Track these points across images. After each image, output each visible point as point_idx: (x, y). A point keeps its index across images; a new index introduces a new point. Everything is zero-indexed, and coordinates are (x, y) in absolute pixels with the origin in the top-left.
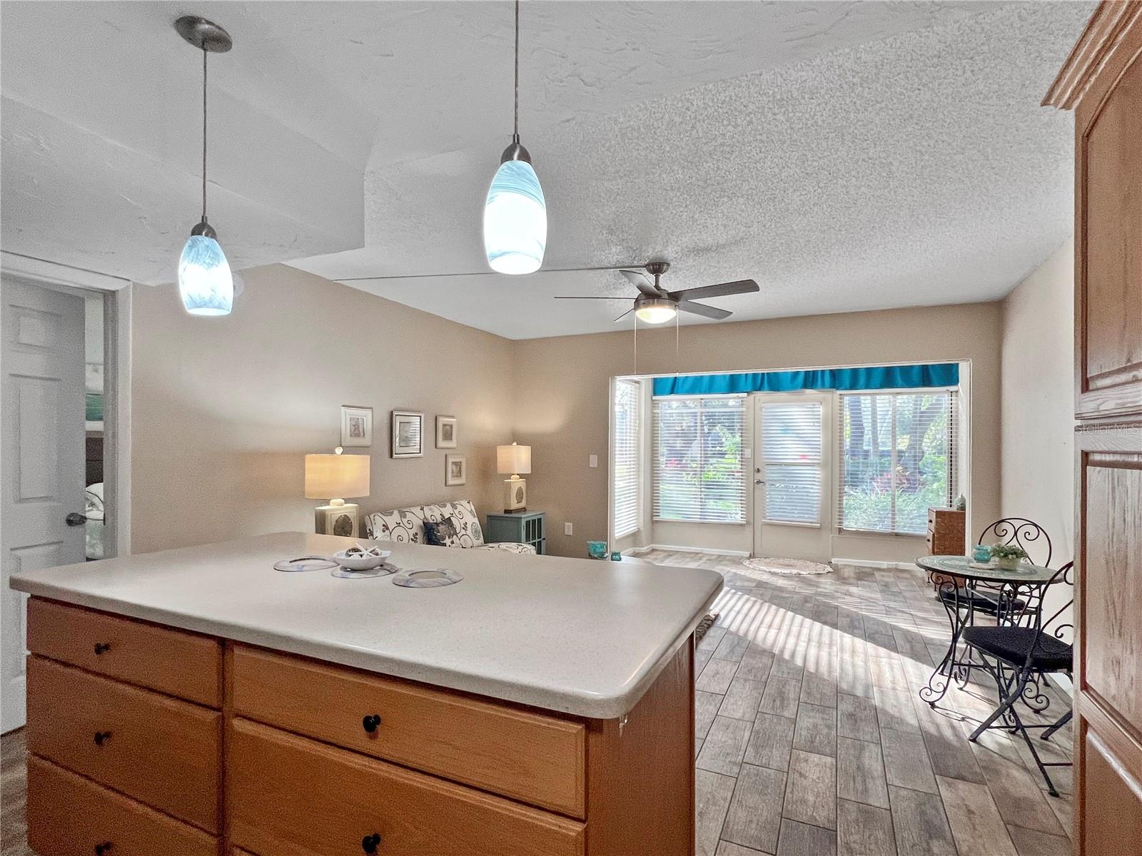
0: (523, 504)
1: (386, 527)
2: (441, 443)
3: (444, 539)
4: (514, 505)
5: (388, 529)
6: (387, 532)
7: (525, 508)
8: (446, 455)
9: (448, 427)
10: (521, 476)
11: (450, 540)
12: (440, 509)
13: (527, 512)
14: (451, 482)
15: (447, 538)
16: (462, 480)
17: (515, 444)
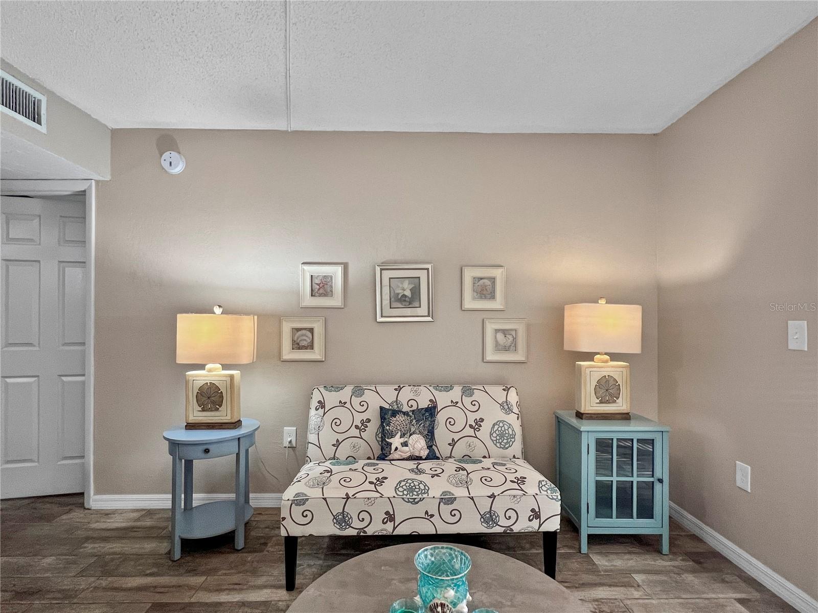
0: (621, 405)
1: (322, 404)
2: (469, 303)
3: (392, 436)
4: (590, 403)
5: (323, 407)
6: (321, 411)
7: (628, 414)
8: (483, 320)
9: (487, 282)
10: (614, 357)
11: (402, 440)
12: (436, 393)
13: (632, 422)
14: (490, 356)
15: (399, 434)
16: (519, 357)
17: (603, 301)
